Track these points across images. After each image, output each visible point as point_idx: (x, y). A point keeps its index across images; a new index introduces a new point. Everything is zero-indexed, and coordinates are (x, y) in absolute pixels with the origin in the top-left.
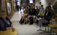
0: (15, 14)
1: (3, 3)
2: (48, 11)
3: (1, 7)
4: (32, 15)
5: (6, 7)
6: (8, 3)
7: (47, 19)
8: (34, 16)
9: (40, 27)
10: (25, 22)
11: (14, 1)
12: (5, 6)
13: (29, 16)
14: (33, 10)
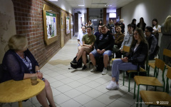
0: (68, 43)
1: (35, 17)
2: (139, 41)
3: (29, 25)
4: (101, 49)
5: (41, 25)
6: (48, 15)
7: (134, 62)
8: (107, 52)
9: (117, 81)
10: (83, 65)
11: (70, 12)
12: (41, 22)
13: (94, 51)
14: (105, 35)
